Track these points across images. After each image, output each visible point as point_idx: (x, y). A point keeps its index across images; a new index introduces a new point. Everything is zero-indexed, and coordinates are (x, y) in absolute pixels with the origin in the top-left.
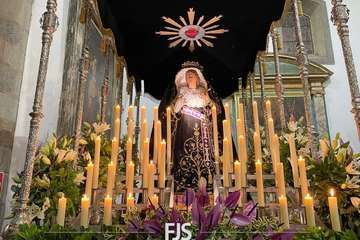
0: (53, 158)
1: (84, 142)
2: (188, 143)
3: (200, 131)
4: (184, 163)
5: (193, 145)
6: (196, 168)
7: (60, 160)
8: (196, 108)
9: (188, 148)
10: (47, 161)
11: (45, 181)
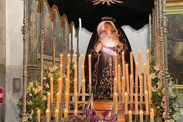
0: (33, 93)
1: (45, 78)
2: (105, 71)
3: (112, 63)
4: (103, 83)
5: (108, 72)
6: (110, 86)
7: (35, 93)
8: (110, 48)
9: (105, 74)
10: (31, 95)
11: (31, 103)
